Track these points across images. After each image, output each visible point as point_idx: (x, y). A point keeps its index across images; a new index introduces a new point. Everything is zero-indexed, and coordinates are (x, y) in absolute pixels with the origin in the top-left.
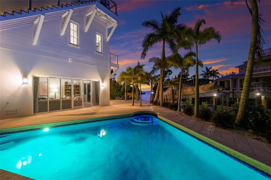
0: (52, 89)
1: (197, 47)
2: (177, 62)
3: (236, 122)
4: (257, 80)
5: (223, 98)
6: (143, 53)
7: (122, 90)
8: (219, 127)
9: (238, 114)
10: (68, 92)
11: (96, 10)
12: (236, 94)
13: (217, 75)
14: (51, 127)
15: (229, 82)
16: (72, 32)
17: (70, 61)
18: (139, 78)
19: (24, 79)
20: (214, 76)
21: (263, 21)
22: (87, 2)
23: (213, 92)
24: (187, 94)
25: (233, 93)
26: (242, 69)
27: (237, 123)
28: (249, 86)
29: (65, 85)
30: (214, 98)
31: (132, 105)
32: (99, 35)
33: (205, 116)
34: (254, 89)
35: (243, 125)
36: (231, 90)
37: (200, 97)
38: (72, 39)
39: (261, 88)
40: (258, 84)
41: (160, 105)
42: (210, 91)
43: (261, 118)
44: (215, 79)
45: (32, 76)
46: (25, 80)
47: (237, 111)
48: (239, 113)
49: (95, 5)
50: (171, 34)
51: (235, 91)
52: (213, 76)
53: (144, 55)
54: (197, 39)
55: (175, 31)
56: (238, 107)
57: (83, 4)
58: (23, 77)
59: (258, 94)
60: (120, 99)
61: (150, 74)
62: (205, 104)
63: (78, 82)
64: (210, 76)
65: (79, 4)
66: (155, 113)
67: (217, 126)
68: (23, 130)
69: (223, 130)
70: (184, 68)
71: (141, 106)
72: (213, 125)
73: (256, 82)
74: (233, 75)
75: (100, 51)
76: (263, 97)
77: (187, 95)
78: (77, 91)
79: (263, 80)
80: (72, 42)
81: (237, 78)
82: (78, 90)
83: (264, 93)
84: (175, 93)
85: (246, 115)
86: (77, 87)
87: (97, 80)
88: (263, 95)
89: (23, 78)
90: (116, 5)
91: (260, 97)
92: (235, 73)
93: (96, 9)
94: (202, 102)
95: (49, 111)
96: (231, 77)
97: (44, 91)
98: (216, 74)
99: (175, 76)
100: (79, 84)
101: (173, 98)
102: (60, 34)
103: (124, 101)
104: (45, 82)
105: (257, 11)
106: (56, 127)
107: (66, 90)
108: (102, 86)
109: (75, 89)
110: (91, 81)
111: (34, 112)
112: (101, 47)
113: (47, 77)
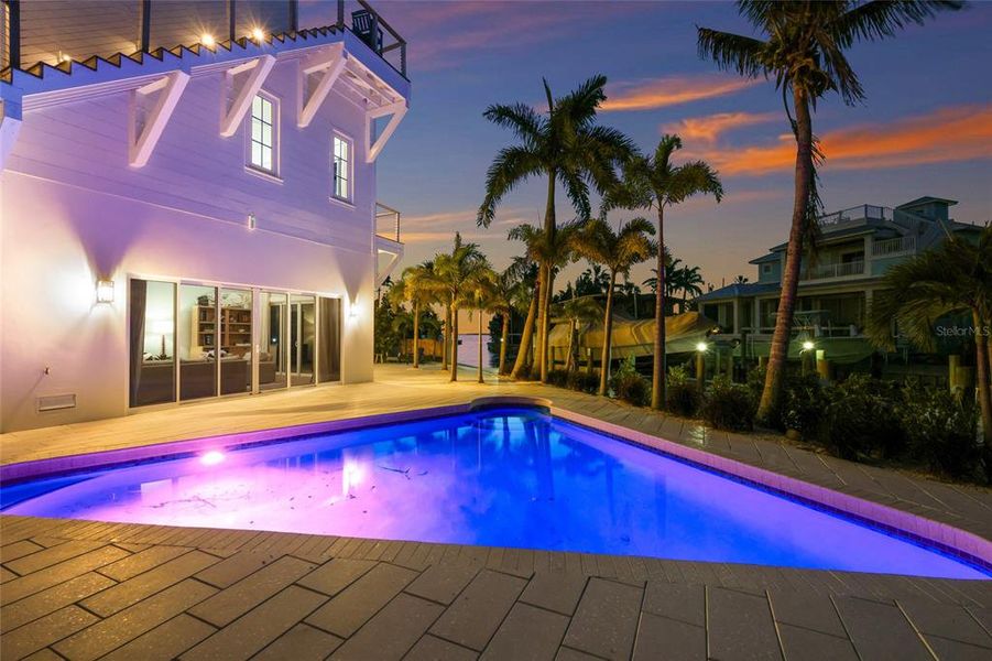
1: (661, 210)
2: (600, 247)
3: (760, 415)
4: (807, 303)
5: (718, 354)
6: (483, 208)
7: (396, 330)
8: (721, 429)
9: (764, 396)
10: (210, 335)
11: (344, 61)
12: (750, 345)
13: (696, 284)
14: (227, 447)
15: (730, 307)
16: (256, 126)
17: (250, 225)
18: (477, 291)
19: (99, 289)
20: (688, 287)
21: (823, 157)
22: (319, 34)
23: (697, 337)
24: (619, 345)
25: (743, 341)
26: (767, 269)
27: (761, 417)
28: (790, 322)
29: (201, 310)
30: (699, 357)
31: (450, 379)
32: (342, 139)
33: (683, 404)
34: (798, 331)
35: (775, 424)
36: (736, 334)
37: (667, 352)
38: (256, 148)
39: (816, 327)
40: (808, 315)
41: (538, 378)
42: (687, 335)
43: (814, 404)
44: (689, 297)
45: (125, 276)
46: (105, 291)
47: (759, 388)
48: (766, 394)
49: (342, 43)
50: (577, 153)
51: (748, 335)
52: (683, 289)
53: (487, 213)
54: (663, 188)
55: (591, 149)
56: (763, 378)
57: (305, 38)
58: (95, 279)
59: (808, 346)
60: (391, 362)
61: (503, 279)
62: (678, 374)
63: (245, 299)
64: (676, 287)
65: (294, 39)
66: (537, 403)
67: (715, 427)
68: (139, 458)
69: (732, 435)
70: (619, 266)
71: (481, 381)
72: (706, 425)
73: (804, 309)
74: (742, 284)
75: (344, 195)
76: (820, 354)
77: (619, 347)
78: (242, 331)
79: (822, 305)
80: (256, 160)
81: (753, 298)
82: (248, 328)
83: (823, 341)
84: (582, 342)
85: (781, 399)
86: (242, 316)
87: (335, 296)
88: (822, 349)
89: (97, 284)
90: (402, 42)
91: (814, 352)
92: (746, 280)
93: (346, 56)
94: (670, 368)
95: (181, 399)
96: (737, 292)
98: (694, 281)
99: (569, 286)
100: (250, 305)
101: (576, 355)
102: (218, 132)
103: (410, 368)
105: (809, 132)
106: (244, 447)
107: (202, 327)
108: (351, 315)
109: (235, 323)
110: (314, 296)
111: (132, 403)
112: (350, 181)
113: (178, 280)
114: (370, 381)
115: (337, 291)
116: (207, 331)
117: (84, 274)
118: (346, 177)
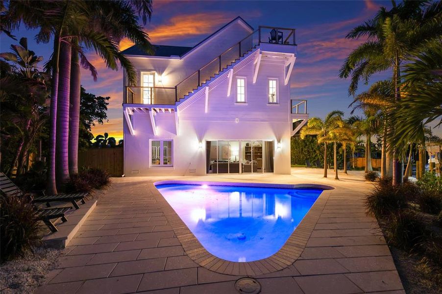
0: (232, 152)
14: (208, 185)
16: (239, 89)
17: (237, 121)
29: (246, 147)
32: (273, 80)
38: (238, 96)
45: (205, 140)
46: (201, 145)
49: (259, 49)
63: (261, 143)
75: (275, 101)
78: (259, 154)
80: (239, 100)
86: (259, 149)
87: (271, 140)
89: (199, 143)
95: (218, 173)
97: (226, 154)
100: (261, 145)
102: (227, 95)
104: (226, 145)
106: (212, 185)
107: (246, 153)
108: (278, 147)
109: (257, 151)
110: (262, 141)
111: (207, 173)
112: (277, 95)
113: (217, 140)
114: (289, 174)
115: (272, 138)
116: (248, 154)
117: (196, 140)
118: (275, 94)
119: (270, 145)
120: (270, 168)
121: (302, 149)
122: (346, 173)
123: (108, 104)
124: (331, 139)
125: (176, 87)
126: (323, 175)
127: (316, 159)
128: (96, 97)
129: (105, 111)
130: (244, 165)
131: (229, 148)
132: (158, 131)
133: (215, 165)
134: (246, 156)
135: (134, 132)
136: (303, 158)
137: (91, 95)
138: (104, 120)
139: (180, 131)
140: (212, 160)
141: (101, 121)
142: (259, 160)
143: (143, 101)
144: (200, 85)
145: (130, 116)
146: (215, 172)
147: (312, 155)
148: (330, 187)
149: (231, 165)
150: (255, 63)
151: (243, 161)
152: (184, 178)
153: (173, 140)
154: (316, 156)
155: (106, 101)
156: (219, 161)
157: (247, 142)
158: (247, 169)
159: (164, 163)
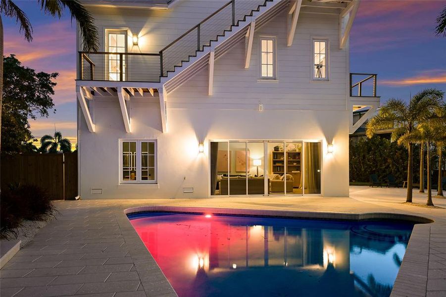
0: (253, 160)
10: (279, 166)
14: (213, 213)
16: (264, 56)
19: (200, 147)
29: (274, 153)
38: (264, 68)
45: (208, 141)
58: (199, 143)
63: (298, 146)
75: (324, 76)
78: (295, 164)
80: (264, 74)
82: (299, 162)
86: (295, 156)
87: (316, 141)
89: (199, 145)
95: (230, 194)
97: (243, 164)
100: (299, 149)
104: (243, 149)
106: (219, 214)
107: (274, 162)
108: (328, 153)
109: (291, 160)
110: (301, 142)
111: (212, 193)
112: (327, 66)
113: (227, 140)
114: (346, 195)
115: (318, 137)
116: (277, 165)
117: (193, 138)
118: (324, 64)
119: (315, 149)
120: (315, 186)
121: (364, 157)
122: (441, 194)
123: (55, 84)
124: (420, 138)
125: (161, 52)
126: (405, 199)
127: (388, 173)
128: (36, 72)
129: (51, 96)
130: (272, 182)
131: (248, 155)
132: (132, 126)
133: (224, 182)
134: (274, 167)
135: (94, 128)
136: (365, 171)
137: (28, 69)
138: (49, 110)
139: (168, 126)
140: (220, 173)
141: (44, 112)
142: (295, 174)
143: (108, 77)
144: (201, 49)
145: (87, 100)
146: (224, 192)
147: (381, 165)
148: (423, 218)
149: (251, 181)
150: (291, 12)
151: (269, 176)
152: (174, 202)
153: (156, 140)
154: (388, 167)
155: (52, 80)
156: (230, 176)
157: (276, 145)
158: (276, 188)
159: (143, 179)
